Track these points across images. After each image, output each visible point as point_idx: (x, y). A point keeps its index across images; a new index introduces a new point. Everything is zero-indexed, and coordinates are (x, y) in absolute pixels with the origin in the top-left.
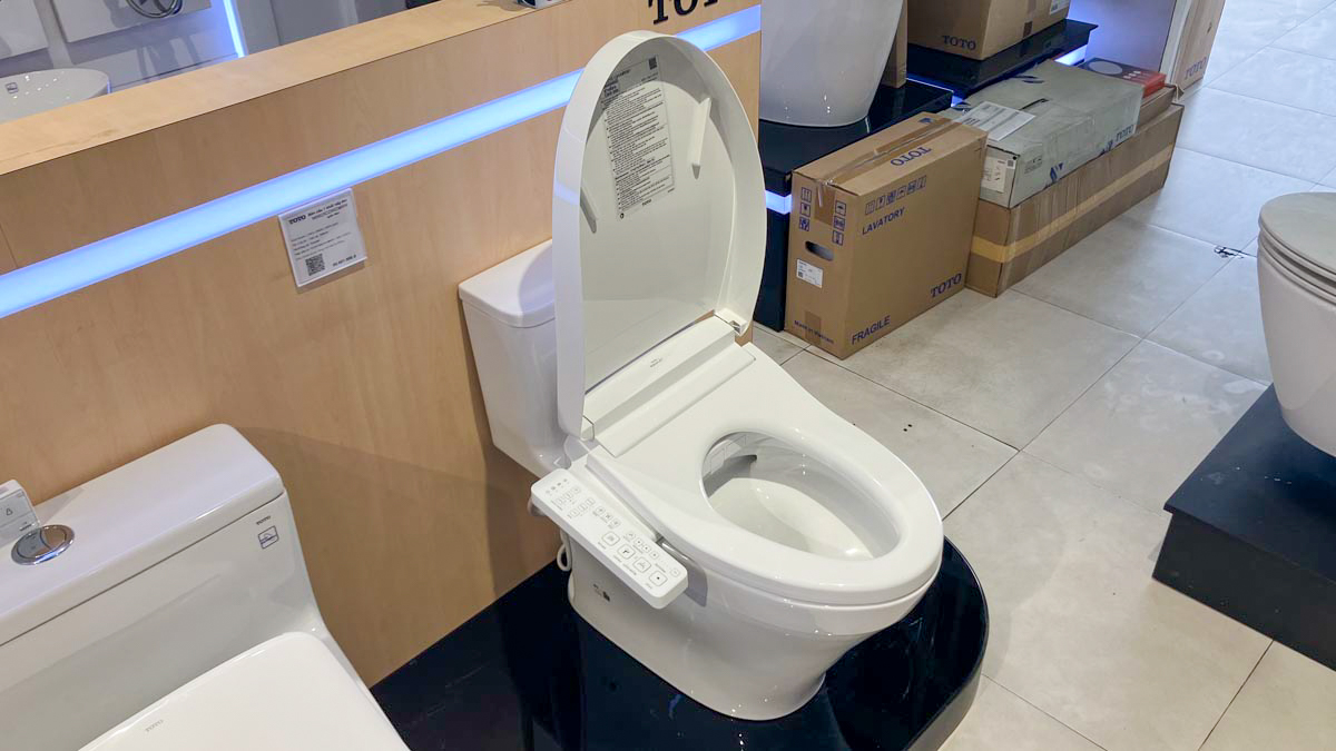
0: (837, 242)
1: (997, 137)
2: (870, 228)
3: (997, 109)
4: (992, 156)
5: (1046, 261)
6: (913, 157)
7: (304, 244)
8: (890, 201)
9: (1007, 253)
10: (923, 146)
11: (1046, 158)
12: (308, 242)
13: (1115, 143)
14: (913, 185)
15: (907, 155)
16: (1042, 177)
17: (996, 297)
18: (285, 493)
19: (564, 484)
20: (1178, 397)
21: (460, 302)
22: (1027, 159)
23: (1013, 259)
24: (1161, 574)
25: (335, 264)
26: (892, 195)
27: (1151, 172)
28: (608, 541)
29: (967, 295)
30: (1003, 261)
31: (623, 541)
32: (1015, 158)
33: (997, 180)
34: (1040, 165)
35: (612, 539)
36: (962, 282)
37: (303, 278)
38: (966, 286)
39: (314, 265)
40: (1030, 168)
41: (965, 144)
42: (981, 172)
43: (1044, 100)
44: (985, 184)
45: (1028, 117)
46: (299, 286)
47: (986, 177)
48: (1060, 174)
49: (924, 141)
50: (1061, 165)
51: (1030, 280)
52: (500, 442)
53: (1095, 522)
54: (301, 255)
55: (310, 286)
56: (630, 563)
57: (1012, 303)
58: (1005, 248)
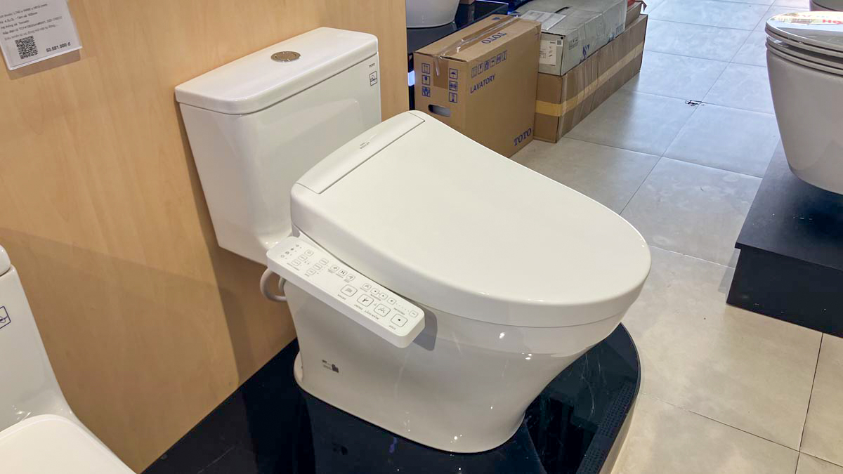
0: (453, 101)
1: (546, 27)
2: (475, 89)
3: (539, 14)
4: (546, 39)
5: (582, 118)
6: (496, 38)
7: (11, 23)
8: (487, 68)
9: (562, 109)
10: (500, 32)
11: (580, 39)
12: (17, 21)
13: (615, 36)
14: (499, 56)
15: (491, 37)
16: (578, 54)
17: (556, 142)
18: (14, 270)
19: (296, 249)
20: (698, 188)
21: (177, 104)
22: (570, 39)
23: (566, 114)
24: (732, 300)
25: (48, 50)
26: (487, 63)
27: (634, 59)
28: (347, 293)
29: (534, 144)
30: (559, 115)
31: (360, 292)
32: (562, 38)
33: (550, 57)
34: (576, 44)
35: (350, 291)
36: (532, 134)
37: (15, 61)
38: (534, 139)
39: (27, 47)
40: (571, 47)
41: (528, 30)
42: (538, 53)
43: (567, 8)
44: (542, 61)
45: (562, 16)
46: (11, 69)
47: (542, 56)
48: (588, 53)
49: (501, 28)
50: (588, 46)
51: (576, 130)
52: (225, 242)
53: (673, 273)
54: (10, 35)
55: (23, 72)
56: (371, 309)
57: (566, 146)
58: (560, 105)
